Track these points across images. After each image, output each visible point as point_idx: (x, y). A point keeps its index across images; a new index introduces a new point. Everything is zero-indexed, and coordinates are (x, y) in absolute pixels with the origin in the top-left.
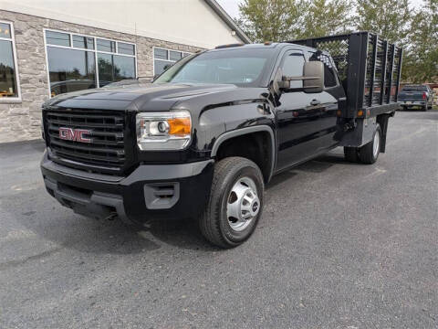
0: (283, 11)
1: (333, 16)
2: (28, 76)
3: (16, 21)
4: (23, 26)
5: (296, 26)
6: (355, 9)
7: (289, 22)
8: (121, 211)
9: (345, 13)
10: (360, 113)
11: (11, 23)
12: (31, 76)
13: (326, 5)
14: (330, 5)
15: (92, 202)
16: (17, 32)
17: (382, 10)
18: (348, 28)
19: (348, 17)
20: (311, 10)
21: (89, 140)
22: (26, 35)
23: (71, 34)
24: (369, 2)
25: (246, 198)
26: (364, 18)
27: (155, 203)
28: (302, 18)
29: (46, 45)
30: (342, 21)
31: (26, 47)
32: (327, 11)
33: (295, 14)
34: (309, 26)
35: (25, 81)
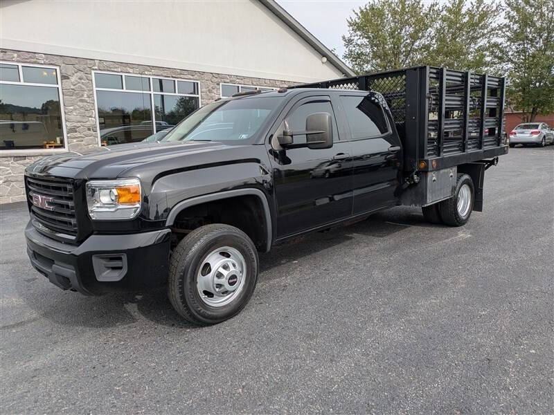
0: (406, 22)
1: (473, 25)
2: (75, 124)
3: (63, 65)
4: (70, 70)
5: (424, 41)
6: (503, 14)
7: (414, 37)
8: (75, 282)
9: (490, 20)
10: (423, 165)
11: (58, 68)
12: (79, 124)
13: (464, 11)
14: (469, 12)
15: (53, 271)
16: (65, 77)
17: (542, 15)
18: (494, 40)
19: (494, 25)
20: (444, 19)
21: (51, 208)
22: (73, 79)
23: (124, 75)
24: (523, 4)
25: (222, 270)
26: (516, 27)
27: (107, 275)
28: (431, 31)
29: (95, 89)
30: (486, 31)
31: (73, 92)
32: (465, 20)
33: (422, 25)
34: (441, 40)
35: (73, 130)
